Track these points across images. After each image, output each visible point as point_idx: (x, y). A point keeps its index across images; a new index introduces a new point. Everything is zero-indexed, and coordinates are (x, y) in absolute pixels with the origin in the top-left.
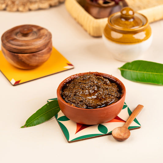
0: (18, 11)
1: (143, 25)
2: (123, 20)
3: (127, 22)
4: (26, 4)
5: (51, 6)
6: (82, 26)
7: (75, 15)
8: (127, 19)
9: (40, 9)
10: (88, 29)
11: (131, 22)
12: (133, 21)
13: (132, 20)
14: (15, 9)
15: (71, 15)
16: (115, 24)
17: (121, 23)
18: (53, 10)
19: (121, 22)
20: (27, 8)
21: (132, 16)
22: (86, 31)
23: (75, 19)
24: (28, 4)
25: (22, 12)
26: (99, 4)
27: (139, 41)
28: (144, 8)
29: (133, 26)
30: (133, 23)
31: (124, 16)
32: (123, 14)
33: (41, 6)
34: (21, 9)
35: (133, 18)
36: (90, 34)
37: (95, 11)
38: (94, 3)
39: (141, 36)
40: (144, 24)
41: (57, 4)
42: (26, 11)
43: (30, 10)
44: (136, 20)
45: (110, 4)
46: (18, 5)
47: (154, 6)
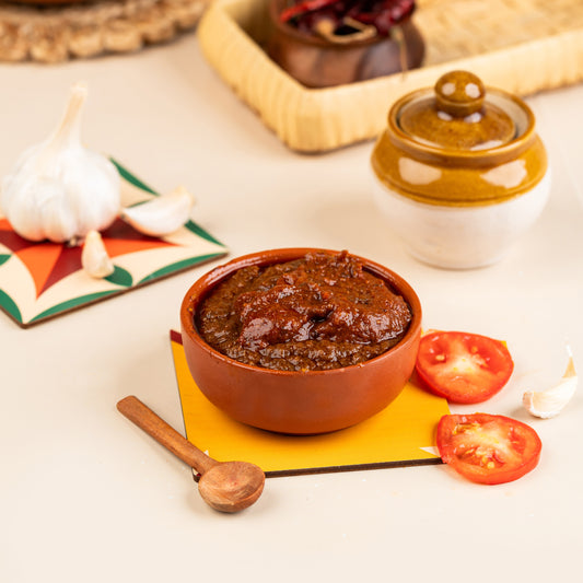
0: (29, 58)
1: (516, 138)
2: (444, 116)
3: (456, 126)
4: (59, 34)
5: (147, 43)
6: (258, 113)
7: (234, 76)
8: (458, 114)
9: (107, 53)
10: (280, 127)
11: (471, 125)
12: (480, 122)
13: (476, 118)
14: (18, 53)
15: (217, 74)
16: (413, 131)
17: (435, 129)
18: (157, 57)
19: (434, 122)
20: (61, 49)
21: (478, 102)
22: (273, 131)
23: (234, 89)
24: (67, 35)
25: (42, 62)
26: (318, 35)
27: (499, 195)
28: (482, 51)
29: (481, 142)
30: (477, 129)
31: (447, 103)
32: (444, 97)
33: (113, 41)
34: (39, 51)
35: (481, 110)
36: (286, 144)
37: (304, 59)
38: (302, 33)
39: (508, 175)
40: (521, 133)
41: (170, 34)
42: (59, 62)
43: (72, 56)
44: (492, 116)
45: (359, 37)
46: (28, 38)
47: (517, 43)
